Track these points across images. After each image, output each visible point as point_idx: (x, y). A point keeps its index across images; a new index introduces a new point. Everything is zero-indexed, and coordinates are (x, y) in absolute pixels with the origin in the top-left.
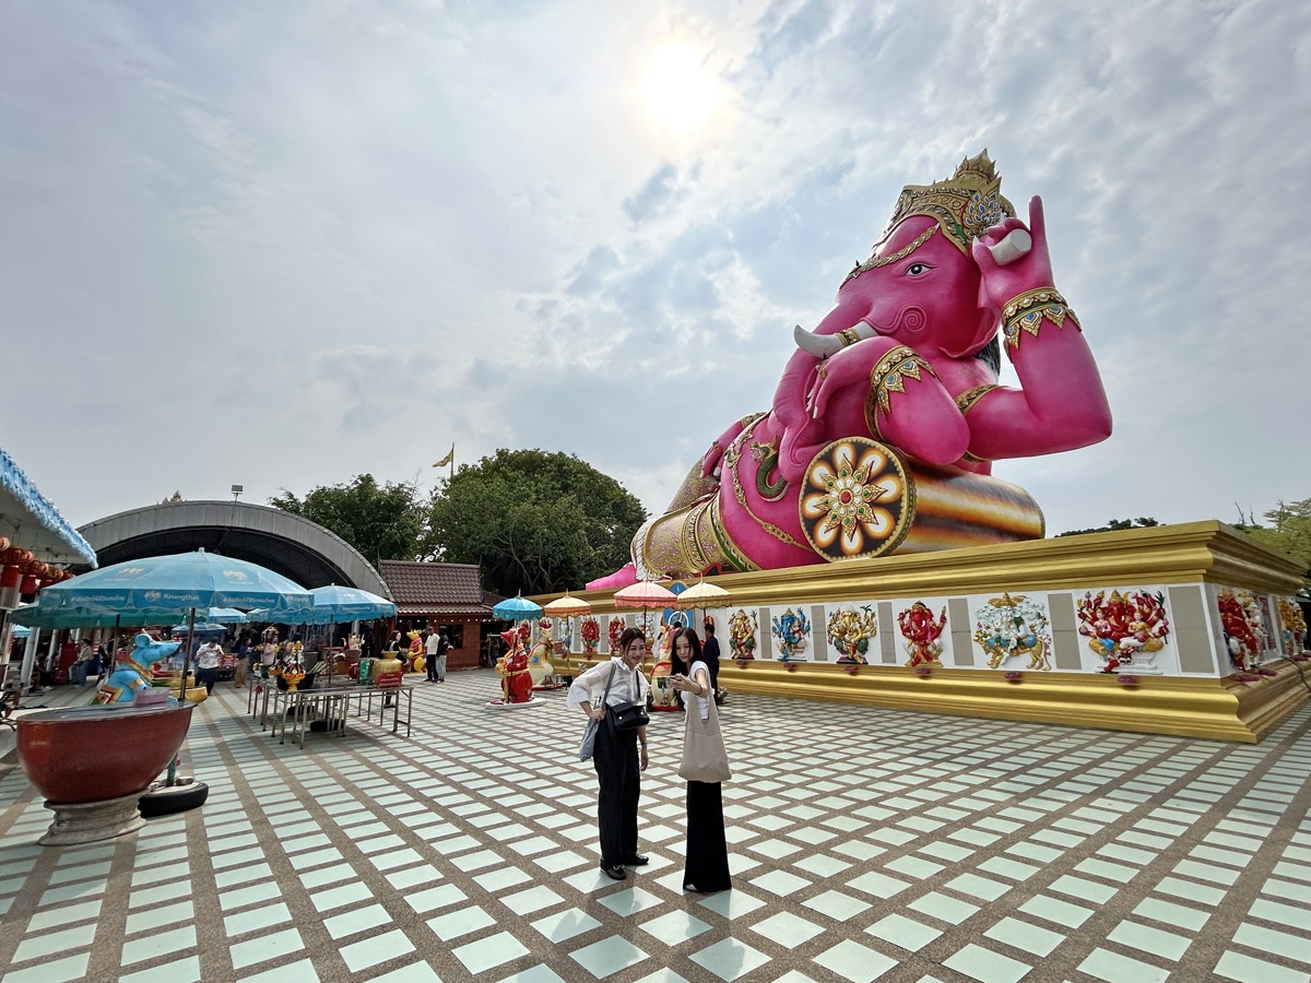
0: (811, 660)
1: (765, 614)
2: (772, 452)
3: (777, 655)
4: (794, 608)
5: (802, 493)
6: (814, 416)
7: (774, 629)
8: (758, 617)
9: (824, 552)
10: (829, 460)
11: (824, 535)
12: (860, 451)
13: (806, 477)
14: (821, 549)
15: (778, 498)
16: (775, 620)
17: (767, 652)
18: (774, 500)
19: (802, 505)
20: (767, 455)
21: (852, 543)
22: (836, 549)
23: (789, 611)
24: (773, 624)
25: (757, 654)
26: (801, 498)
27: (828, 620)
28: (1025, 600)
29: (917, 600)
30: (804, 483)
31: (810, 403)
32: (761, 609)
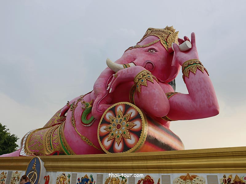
1: (74, 176)
2: (90, 106)
4: (89, 174)
5: (100, 123)
6: (110, 92)
12: (127, 108)
13: (103, 117)
15: (89, 125)
16: (79, 180)
18: (87, 126)
19: (100, 129)
20: (87, 106)
21: (118, 147)
23: (86, 176)
24: (77, 182)
26: (99, 125)
27: (104, 182)
28: (197, 177)
29: (147, 174)
30: (102, 119)
31: (109, 87)
32: (73, 174)
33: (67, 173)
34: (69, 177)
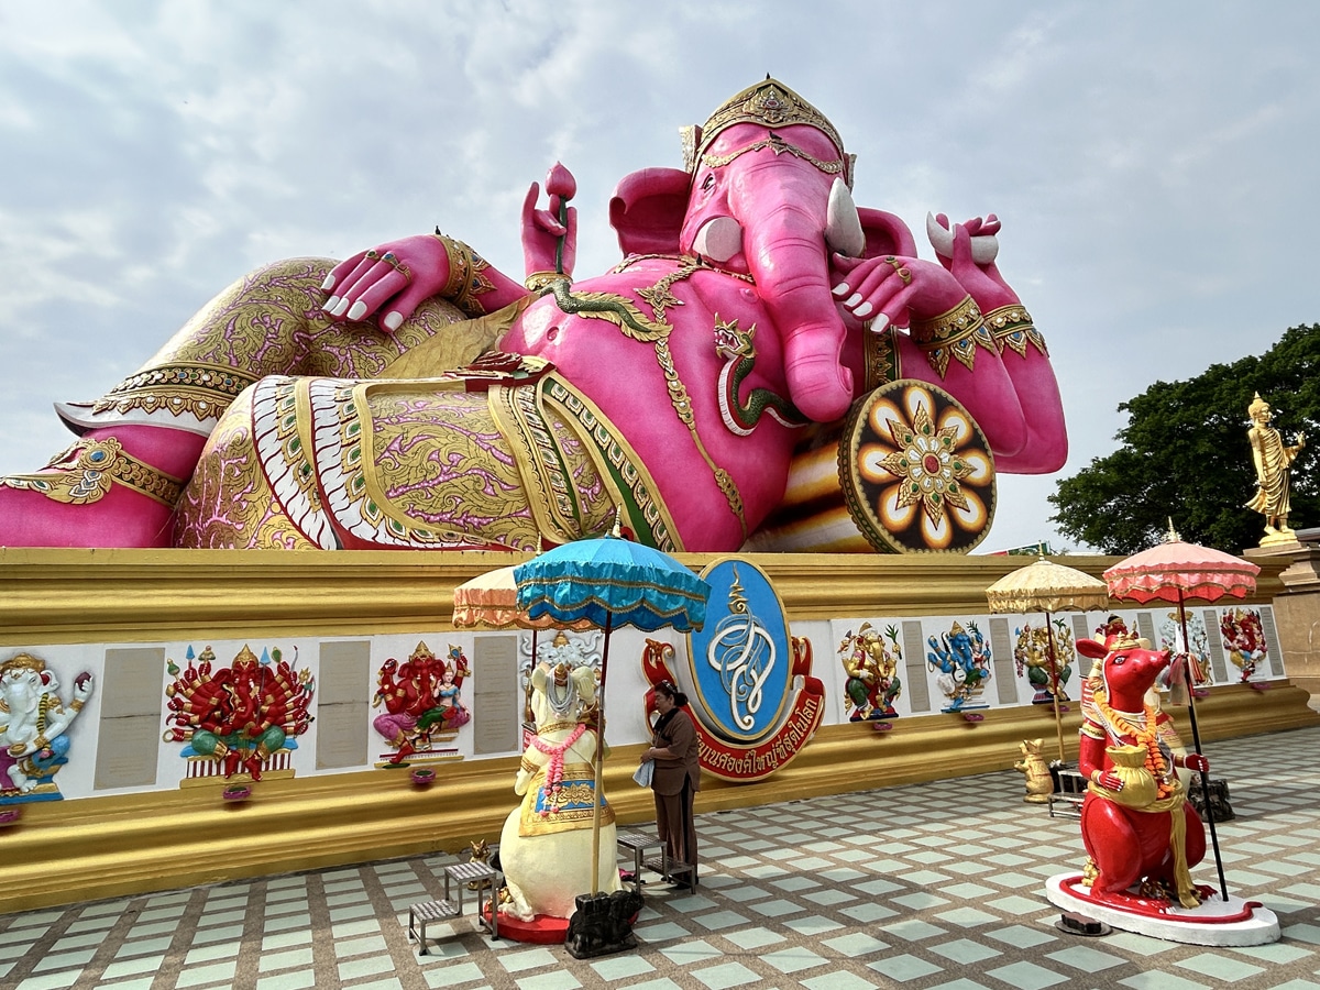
0: (995, 705)
1: (913, 632)
2: (756, 350)
3: (939, 703)
5: (855, 438)
6: (873, 329)
7: (932, 659)
8: (900, 638)
9: (896, 539)
10: (897, 399)
11: (896, 513)
12: (939, 406)
14: (891, 533)
15: (750, 431)
16: (933, 643)
17: (920, 698)
18: (745, 431)
20: (748, 352)
21: (937, 532)
22: (912, 536)
23: (956, 626)
24: (928, 650)
25: (902, 706)
26: (854, 446)
27: (1014, 641)
28: (1194, 616)
32: (904, 623)
33: (880, 624)
34: (893, 635)
